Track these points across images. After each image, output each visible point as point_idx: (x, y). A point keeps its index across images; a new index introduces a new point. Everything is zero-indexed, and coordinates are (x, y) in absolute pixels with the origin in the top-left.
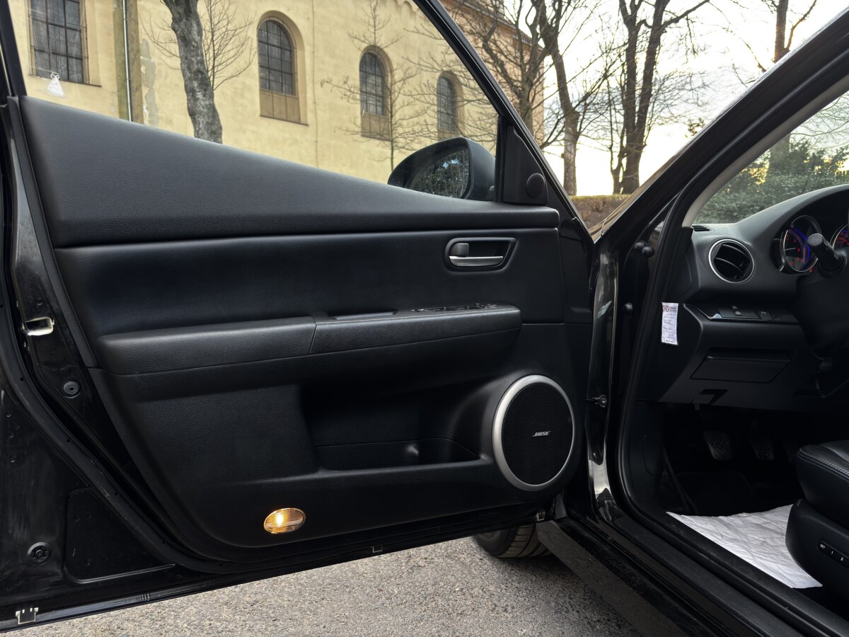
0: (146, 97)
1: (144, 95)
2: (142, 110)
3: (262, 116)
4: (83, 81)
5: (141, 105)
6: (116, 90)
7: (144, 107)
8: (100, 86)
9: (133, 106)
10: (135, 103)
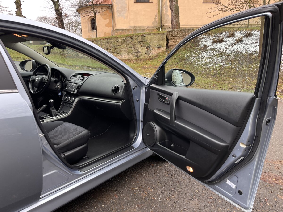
0: (165, 3)
1: (164, 3)
2: (163, 8)
3: (203, 3)
4: (148, 2)
5: (163, 6)
6: (157, 3)
7: (164, 7)
8: (153, 2)
9: (162, 7)
10: (162, 6)
